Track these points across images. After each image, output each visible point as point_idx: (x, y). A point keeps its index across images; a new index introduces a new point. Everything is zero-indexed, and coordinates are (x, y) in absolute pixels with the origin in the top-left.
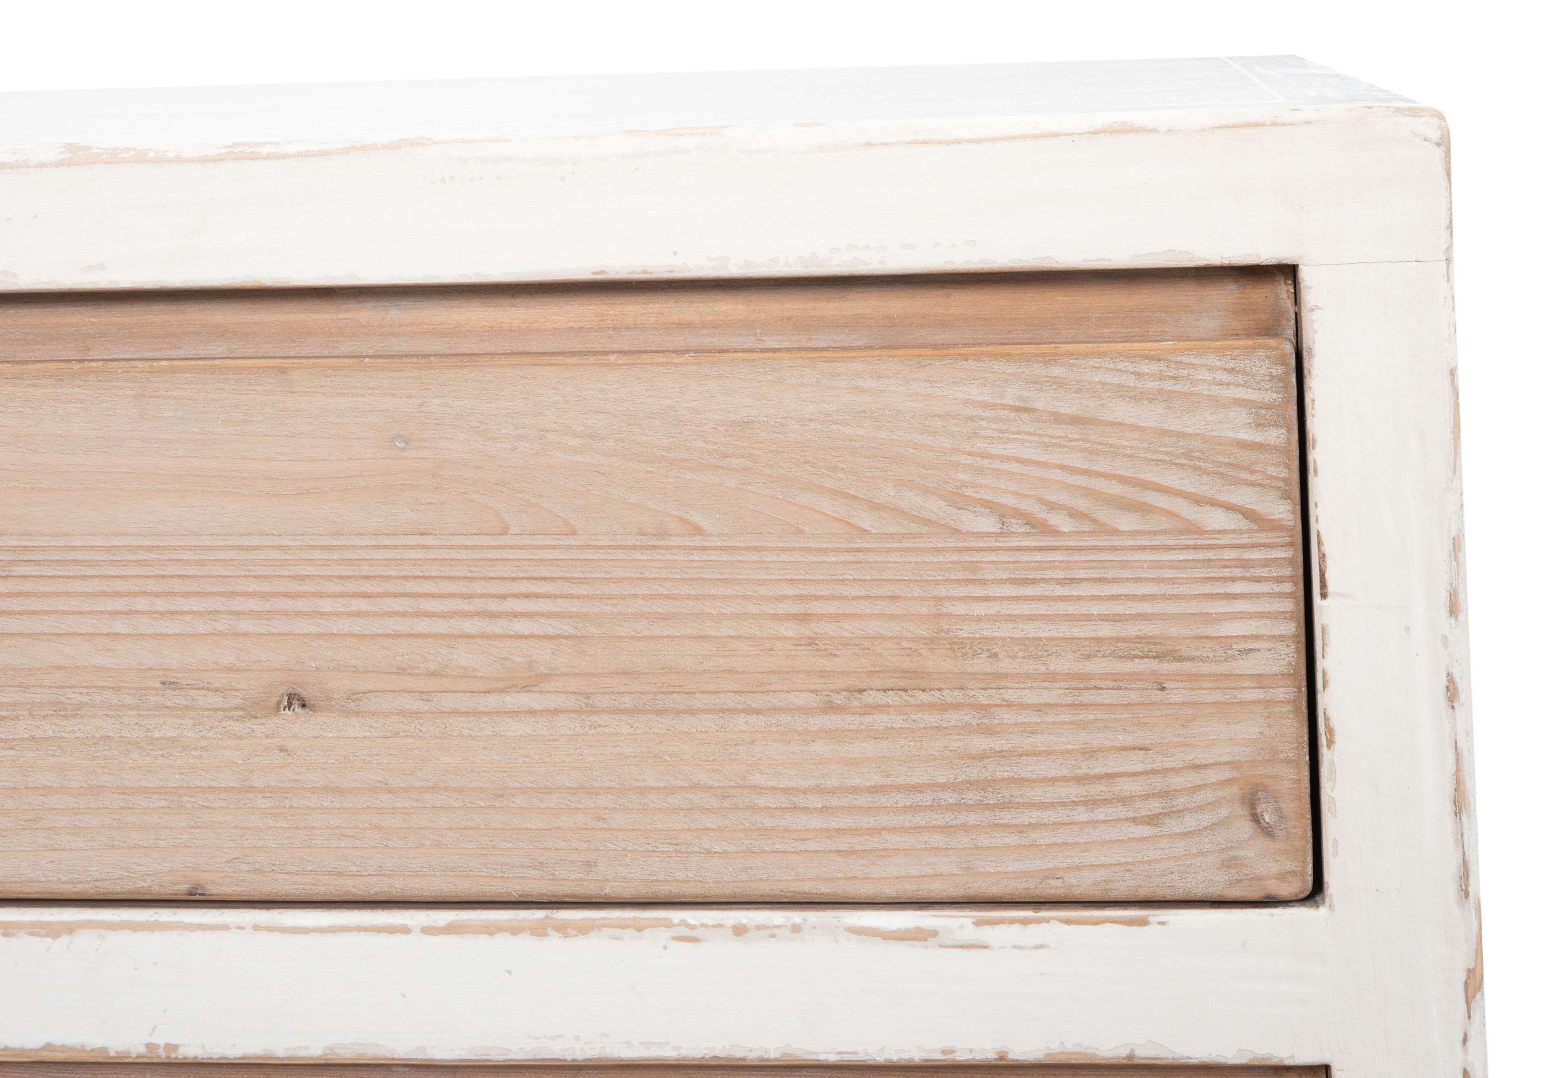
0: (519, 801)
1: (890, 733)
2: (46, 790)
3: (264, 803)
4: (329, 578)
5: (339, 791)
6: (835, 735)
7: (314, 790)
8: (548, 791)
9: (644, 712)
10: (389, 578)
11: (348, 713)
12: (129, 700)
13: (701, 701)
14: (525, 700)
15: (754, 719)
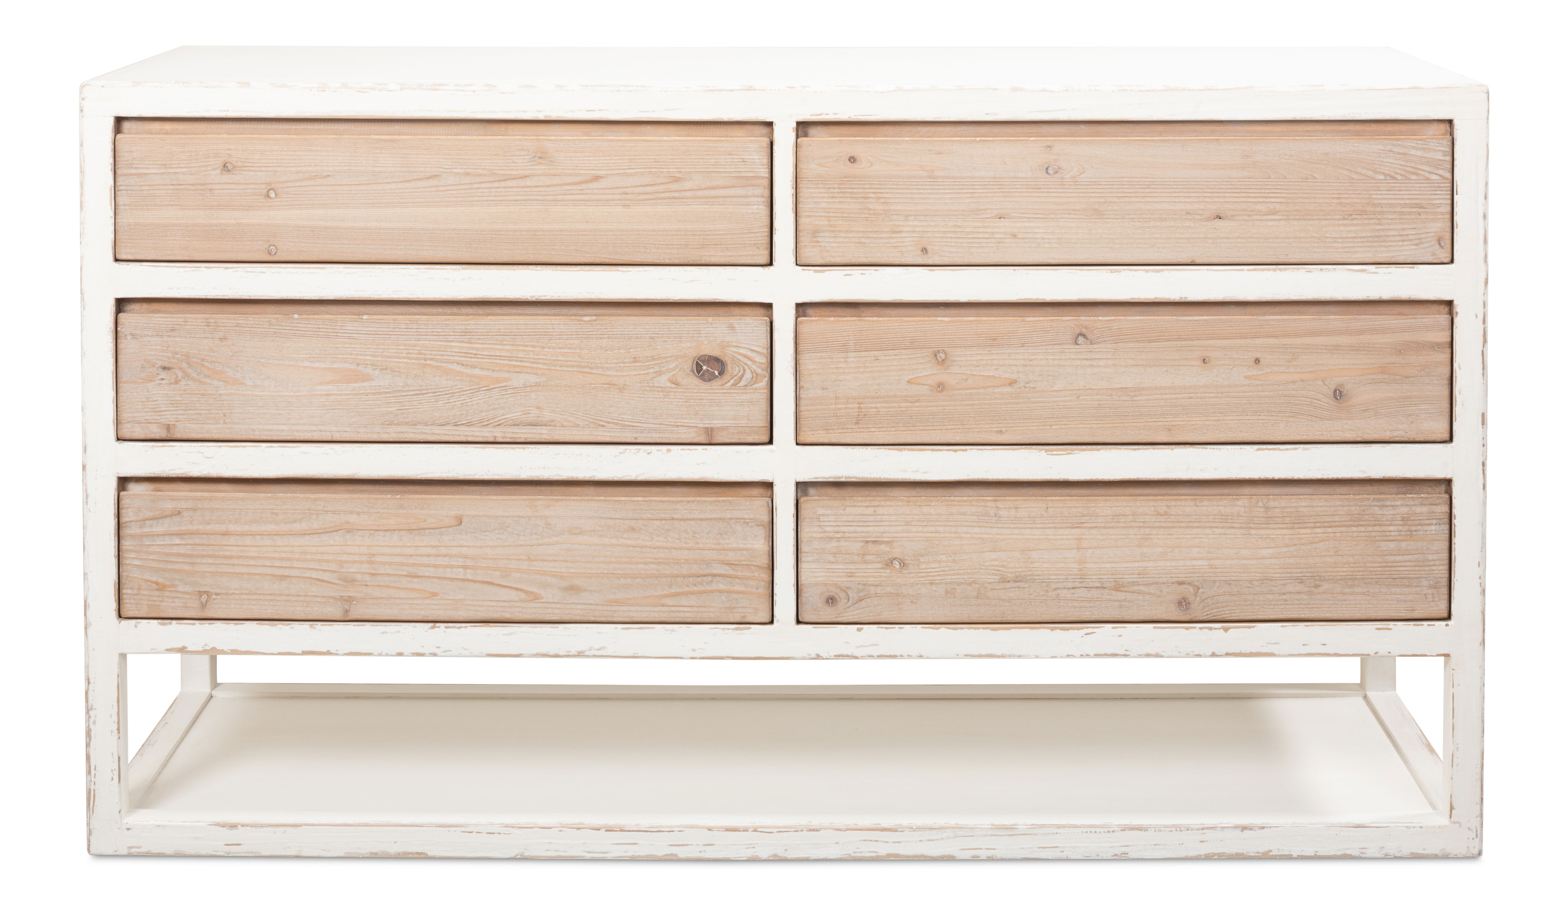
0: (1271, 240)
1: (1358, 225)
2: (1157, 238)
3: (1210, 241)
4: (1227, 188)
5: (1228, 238)
6: (1345, 225)
7: (1222, 238)
8: (1278, 238)
9: (1301, 220)
10: (1242, 189)
11: (1231, 220)
12: (1178, 217)
13: (1314, 217)
14: (1273, 217)
15: (1326, 221)
